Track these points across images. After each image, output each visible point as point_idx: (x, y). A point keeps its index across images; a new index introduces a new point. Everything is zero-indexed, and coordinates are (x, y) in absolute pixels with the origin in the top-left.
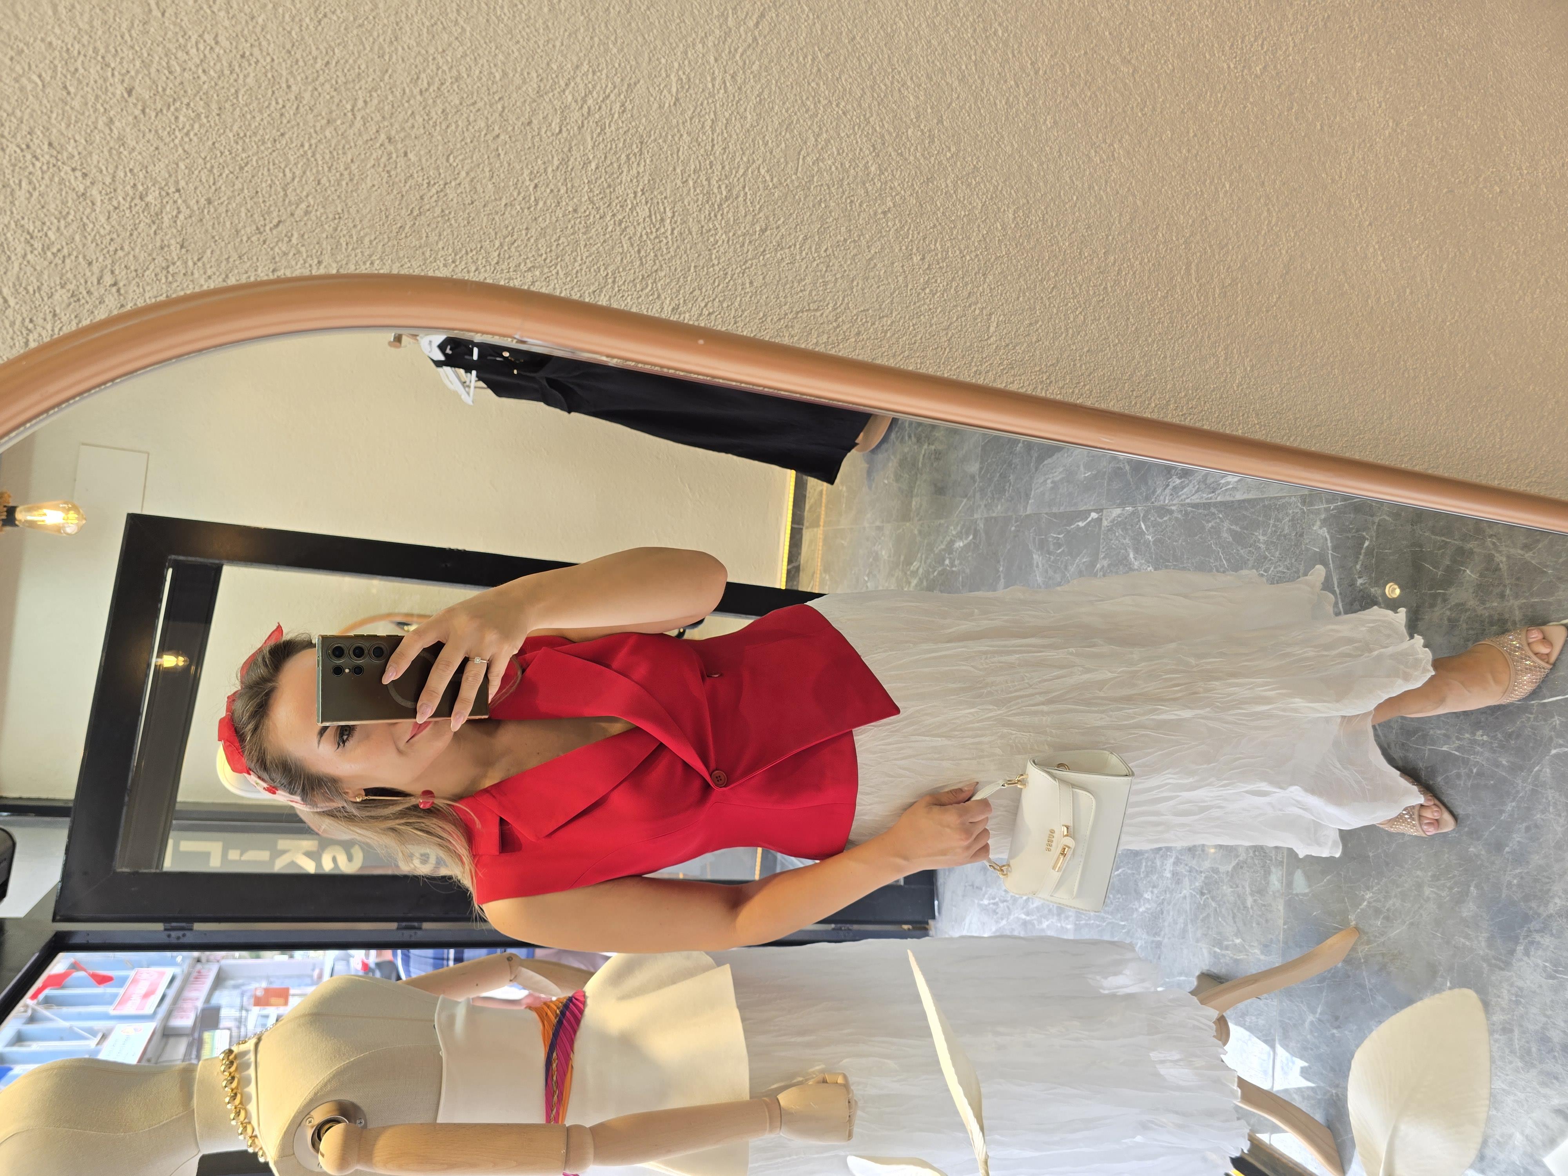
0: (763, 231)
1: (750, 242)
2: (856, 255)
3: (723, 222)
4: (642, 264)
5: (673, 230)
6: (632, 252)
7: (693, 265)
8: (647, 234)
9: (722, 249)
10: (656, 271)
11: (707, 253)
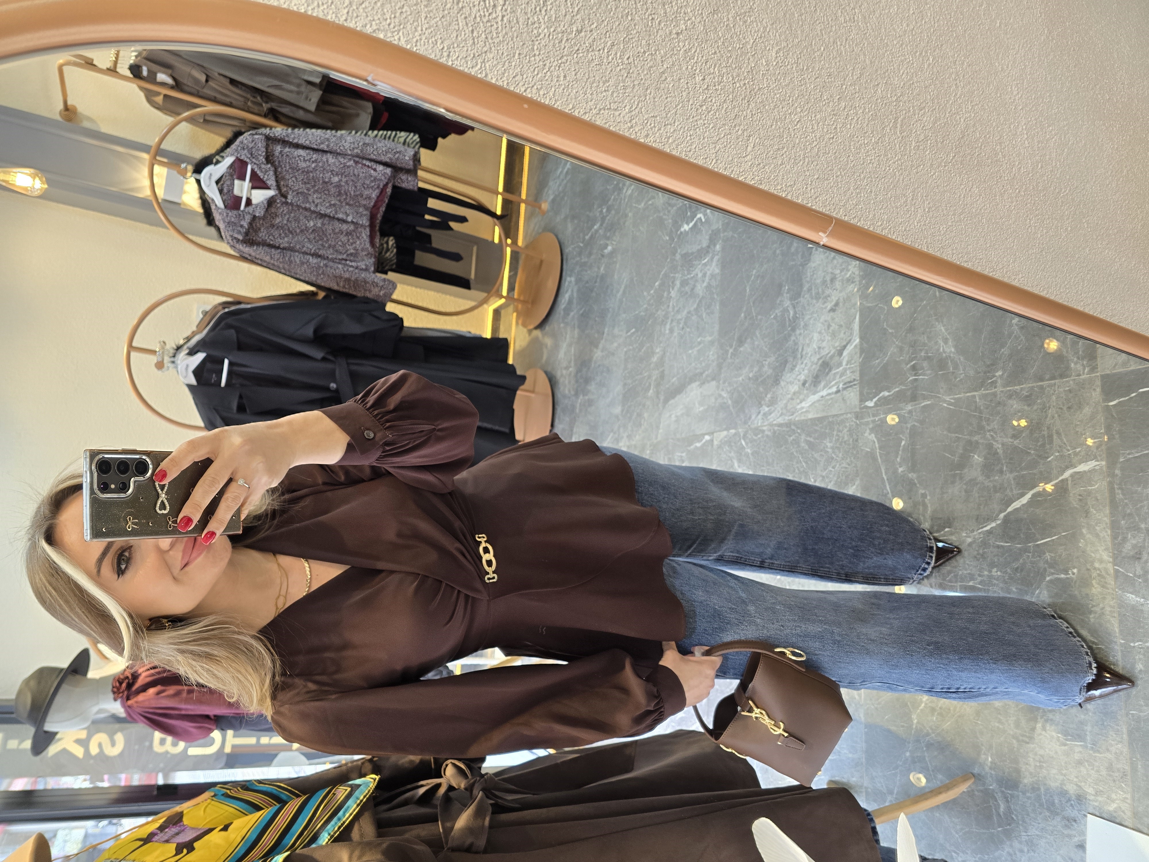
0: (579, 32)
1: (567, 40)
2: (652, 67)
3: (546, 17)
4: (474, 43)
5: (503, 16)
6: (467, 31)
7: (518, 52)
8: (480, 16)
9: (543, 42)
10: (486, 52)
11: (530, 43)
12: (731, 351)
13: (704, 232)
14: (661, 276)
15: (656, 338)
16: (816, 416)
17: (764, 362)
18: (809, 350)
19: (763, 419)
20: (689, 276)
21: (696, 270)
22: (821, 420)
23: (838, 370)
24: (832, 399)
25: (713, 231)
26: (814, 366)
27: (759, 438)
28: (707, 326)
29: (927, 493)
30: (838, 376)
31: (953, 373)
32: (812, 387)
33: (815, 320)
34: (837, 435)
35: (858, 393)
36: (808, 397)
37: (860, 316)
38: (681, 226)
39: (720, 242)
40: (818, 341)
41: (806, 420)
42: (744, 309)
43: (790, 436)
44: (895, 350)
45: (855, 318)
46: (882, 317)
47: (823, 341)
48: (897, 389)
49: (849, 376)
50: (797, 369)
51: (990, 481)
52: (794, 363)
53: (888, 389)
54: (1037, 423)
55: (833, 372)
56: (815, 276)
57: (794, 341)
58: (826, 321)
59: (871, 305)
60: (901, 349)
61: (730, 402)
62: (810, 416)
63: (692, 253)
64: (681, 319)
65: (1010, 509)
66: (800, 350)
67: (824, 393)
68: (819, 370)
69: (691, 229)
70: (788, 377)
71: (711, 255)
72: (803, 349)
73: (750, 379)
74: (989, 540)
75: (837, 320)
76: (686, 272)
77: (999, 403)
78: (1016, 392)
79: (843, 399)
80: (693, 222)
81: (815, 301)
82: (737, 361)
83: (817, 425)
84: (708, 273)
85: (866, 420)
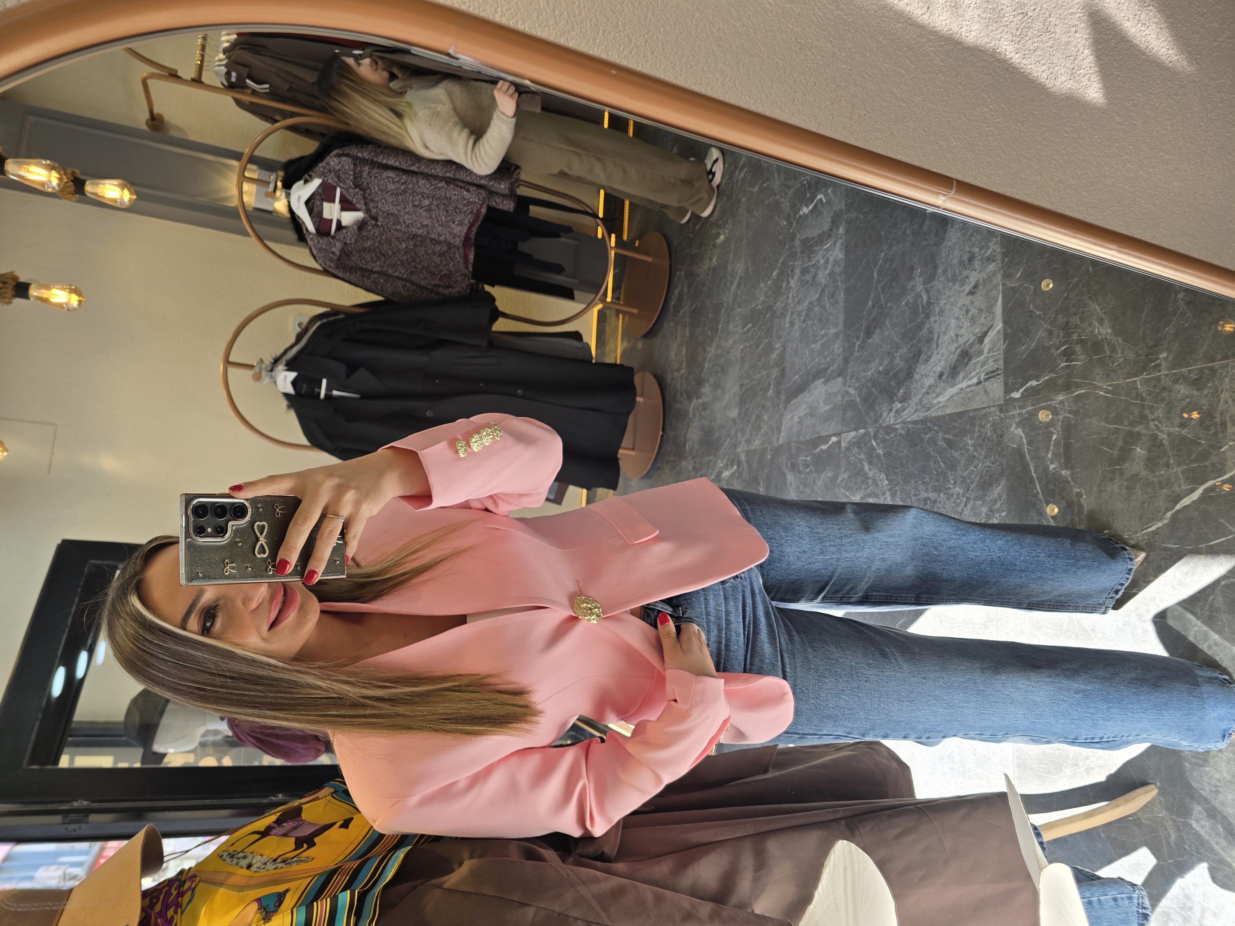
12: (858, 343)
13: (825, 214)
14: (779, 265)
15: (775, 333)
16: (954, 411)
17: (895, 354)
18: (945, 339)
19: (895, 416)
20: (809, 264)
21: (818, 256)
22: (960, 415)
23: (978, 359)
24: (972, 391)
25: (835, 212)
26: (951, 356)
27: (892, 438)
28: (830, 317)
29: (1083, 491)
30: (979, 366)
31: (1110, 357)
32: (950, 379)
33: (952, 304)
34: (979, 431)
35: (1002, 383)
36: (946, 390)
37: (1003, 298)
38: (799, 210)
39: (844, 224)
40: (956, 328)
41: (944, 416)
42: (872, 296)
43: (926, 434)
44: (1044, 335)
45: (997, 301)
46: (1028, 298)
47: (961, 328)
48: (1046, 378)
49: (991, 365)
50: (932, 360)
51: (1155, 476)
52: (929, 354)
53: (1037, 378)
54: (1208, 410)
55: (973, 361)
56: (951, 256)
57: (928, 329)
58: (964, 306)
59: (1015, 285)
60: (1050, 333)
61: (858, 400)
62: (948, 411)
63: (813, 238)
64: (802, 311)
65: (1178, 507)
66: (936, 339)
67: (964, 385)
68: (957, 360)
69: (811, 211)
70: (922, 369)
71: (833, 239)
72: (938, 338)
73: (879, 373)
74: (1154, 542)
75: (976, 303)
76: (806, 260)
77: (1164, 388)
78: (1183, 376)
79: (985, 391)
80: (813, 204)
81: (951, 284)
82: (866, 353)
83: (955, 421)
84: (831, 259)
85: (1011, 413)
